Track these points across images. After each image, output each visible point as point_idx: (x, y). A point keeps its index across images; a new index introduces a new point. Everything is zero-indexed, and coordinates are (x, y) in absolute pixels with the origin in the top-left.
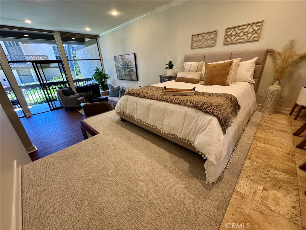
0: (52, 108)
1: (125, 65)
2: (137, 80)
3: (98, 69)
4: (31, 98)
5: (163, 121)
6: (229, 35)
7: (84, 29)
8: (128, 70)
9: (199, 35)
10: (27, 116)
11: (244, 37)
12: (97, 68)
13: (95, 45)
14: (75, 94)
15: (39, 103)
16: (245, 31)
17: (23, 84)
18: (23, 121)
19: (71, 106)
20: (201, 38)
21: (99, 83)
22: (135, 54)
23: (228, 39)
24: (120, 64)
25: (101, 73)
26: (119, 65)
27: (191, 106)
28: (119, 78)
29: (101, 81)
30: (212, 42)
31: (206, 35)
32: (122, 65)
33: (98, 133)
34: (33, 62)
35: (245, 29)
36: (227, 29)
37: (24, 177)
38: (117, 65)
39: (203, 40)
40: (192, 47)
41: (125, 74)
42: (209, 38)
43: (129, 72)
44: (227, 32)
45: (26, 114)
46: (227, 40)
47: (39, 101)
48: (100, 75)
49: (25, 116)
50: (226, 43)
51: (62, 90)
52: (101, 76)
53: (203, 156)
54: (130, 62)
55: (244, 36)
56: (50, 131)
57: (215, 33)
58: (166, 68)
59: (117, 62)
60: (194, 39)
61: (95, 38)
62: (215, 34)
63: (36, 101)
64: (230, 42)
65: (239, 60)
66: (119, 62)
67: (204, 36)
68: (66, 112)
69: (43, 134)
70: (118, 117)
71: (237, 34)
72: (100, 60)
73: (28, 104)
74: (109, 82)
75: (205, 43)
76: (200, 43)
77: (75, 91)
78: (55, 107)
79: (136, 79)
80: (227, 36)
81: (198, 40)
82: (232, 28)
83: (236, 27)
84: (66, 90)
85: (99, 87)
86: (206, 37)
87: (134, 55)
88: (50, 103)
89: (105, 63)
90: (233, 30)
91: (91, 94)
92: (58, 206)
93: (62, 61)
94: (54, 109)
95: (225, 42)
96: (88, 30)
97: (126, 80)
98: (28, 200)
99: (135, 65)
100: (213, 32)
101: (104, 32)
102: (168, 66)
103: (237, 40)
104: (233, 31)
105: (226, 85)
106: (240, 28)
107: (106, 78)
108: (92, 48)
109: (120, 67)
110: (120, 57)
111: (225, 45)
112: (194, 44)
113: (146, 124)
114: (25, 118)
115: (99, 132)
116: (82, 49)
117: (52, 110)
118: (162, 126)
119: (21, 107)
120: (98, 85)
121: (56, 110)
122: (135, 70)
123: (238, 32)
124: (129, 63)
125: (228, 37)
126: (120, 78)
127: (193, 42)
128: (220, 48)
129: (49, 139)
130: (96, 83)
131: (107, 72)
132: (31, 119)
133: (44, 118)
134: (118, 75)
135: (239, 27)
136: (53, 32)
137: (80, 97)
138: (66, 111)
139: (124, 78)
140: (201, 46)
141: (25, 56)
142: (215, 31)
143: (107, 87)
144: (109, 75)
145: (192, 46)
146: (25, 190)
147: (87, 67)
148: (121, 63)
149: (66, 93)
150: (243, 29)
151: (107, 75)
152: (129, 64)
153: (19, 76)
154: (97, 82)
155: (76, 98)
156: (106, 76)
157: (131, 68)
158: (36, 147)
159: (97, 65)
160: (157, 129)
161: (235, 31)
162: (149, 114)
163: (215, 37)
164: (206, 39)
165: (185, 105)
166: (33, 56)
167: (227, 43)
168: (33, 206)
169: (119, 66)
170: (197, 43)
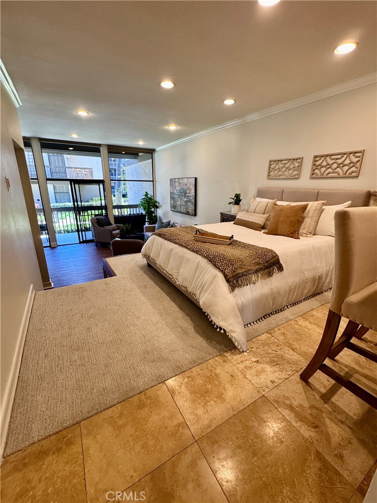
0: (81, 240)
1: (182, 191)
2: (195, 215)
3: (147, 195)
4: (61, 224)
5: (179, 270)
6: (318, 166)
7: (137, 143)
8: (185, 199)
9: (278, 161)
10: (52, 246)
11: (338, 170)
12: (146, 193)
13: (149, 160)
14: (112, 225)
15: (69, 232)
16: (340, 161)
17: (57, 204)
18: (47, 251)
19: (103, 241)
20: (282, 165)
21: (146, 213)
22: (196, 179)
23: (317, 171)
24: (177, 190)
25: (150, 199)
26: (175, 191)
27: (205, 257)
28: (172, 209)
29: (148, 211)
30: (296, 172)
31: (288, 162)
32: (179, 191)
33: (115, 275)
34: (71, 181)
35: (340, 159)
36: (316, 157)
37: (36, 301)
38: (172, 191)
39: (284, 169)
40: (269, 177)
41: (181, 205)
42: (292, 166)
43: (186, 202)
44: (315, 161)
45: (52, 243)
46: (315, 171)
47: (69, 229)
48: (148, 203)
49: (50, 246)
50: (313, 176)
51: (97, 218)
52: (150, 203)
53: (209, 317)
54: (189, 189)
55: (338, 168)
56: (72, 268)
57: (300, 160)
58: (229, 204)
59: (173, 187)
60: (272, 166)
61: (150, 152)
62: (299, 162)
63: (66, 229)
64: (319, 175)
65: (322, 204)
66: (175, 187)
67: (285, 164)
68: (96, 248)
69: (64, 270)
70: (145, 262)
71: (328, 165)
72: (153, 181)
73: (57, 231)
74: (159, 213)
75: (286, 173)
76: (280, 173)
77: (112, 220)
78: (84, 239)
79: (194, 212)
80: (315, 166)
81: (277, 167)
82: (322, 156)
83: (327, 156)
84: (101, 219)
85: (145, 218)
86: (287, 165)
87: (194, 179)
88: (80, 233)
89: (158, 186)
90: (323, 158)
91: (129, 228)
92: (56, 326)
93: (104, 182)
94: (84, 242)
95: (312, 174)
96: (141, 144)
97: (181, 213)
98: (35, 318)
99: (194, 194)
100: (297, 159)
101: (162, 145)
102: (233, 201)
103: (328, 173)
104: (323, 161)
105: (294, 237)
106: (333, 157)
107: (157, 207)
108: (146, 165)
109: (176, 195)
110: (177, 180)
111: (312, 178)
112: (272, 173)
113: (165, 272)
114: (49, 248)
115: (117, 274)
116: (134, 165)
117: (80, 243)
118: (178, 276)
119: (48, 234)
120: (145, 215)
121: (85, 244)
122: (193, 201)
123: (331, 162)
124: (186, 190)
125: (317, 169)
126: (174, 210)
127: (271, 169)
128: (305, 182)
129: (68, 277)
130: (142, 213)
131: (158, 198)
132: (55, 250)
133: (70, 251)
134: (172, 204)
135: (331, 155)
136: (100, 145)
137: (117, 230)
138: (96, 246)
139: (179, 210)
140: (281, 177)
141: (67, 168)
142: (300, 159)
143: (156, 220)
144: (161, 203)
145: (269, 175)
146: (34, 311)
147: (136, 189)
148: (178, 188)
149: (100, 222)
150: (337, 159)
151: (158, 203)
152: (188, 192)
153: (55, 193)
154: (144, 213)
155: (111, 231)
156: (157, 205)
157: (189, 196)
158: (52, 284)
159: (148, 188)
160: (173, 280)
161: (326, 161)
162: (169, 261)
163: (299, 166)
164: (288, 168)
165: (201, 255)
166: (75, 168)
167: (315, 175)
168: (38, 322)
169: (174, 193)
170: (276, 172)
